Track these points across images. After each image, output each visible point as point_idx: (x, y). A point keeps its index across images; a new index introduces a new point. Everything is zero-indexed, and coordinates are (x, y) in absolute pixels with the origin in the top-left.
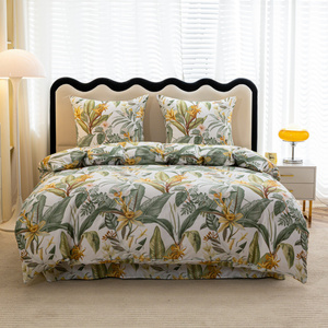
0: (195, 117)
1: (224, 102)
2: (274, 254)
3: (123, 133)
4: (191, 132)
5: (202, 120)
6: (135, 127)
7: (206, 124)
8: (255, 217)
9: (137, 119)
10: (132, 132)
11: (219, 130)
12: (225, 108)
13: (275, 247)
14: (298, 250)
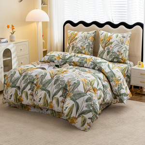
0: (109, 41)
1: (125, 35)
2: (76, 118)
3: (81, 46)
4: (106, 48)
5: (112, 43)
6: (87, 44)
7: (113, 45)
8: (77, 98)
9: (89, 41)
10: (85, 46)
11: (119, 48)
12: (124, 37)
13: (79, 116)
14: (89, 121)
